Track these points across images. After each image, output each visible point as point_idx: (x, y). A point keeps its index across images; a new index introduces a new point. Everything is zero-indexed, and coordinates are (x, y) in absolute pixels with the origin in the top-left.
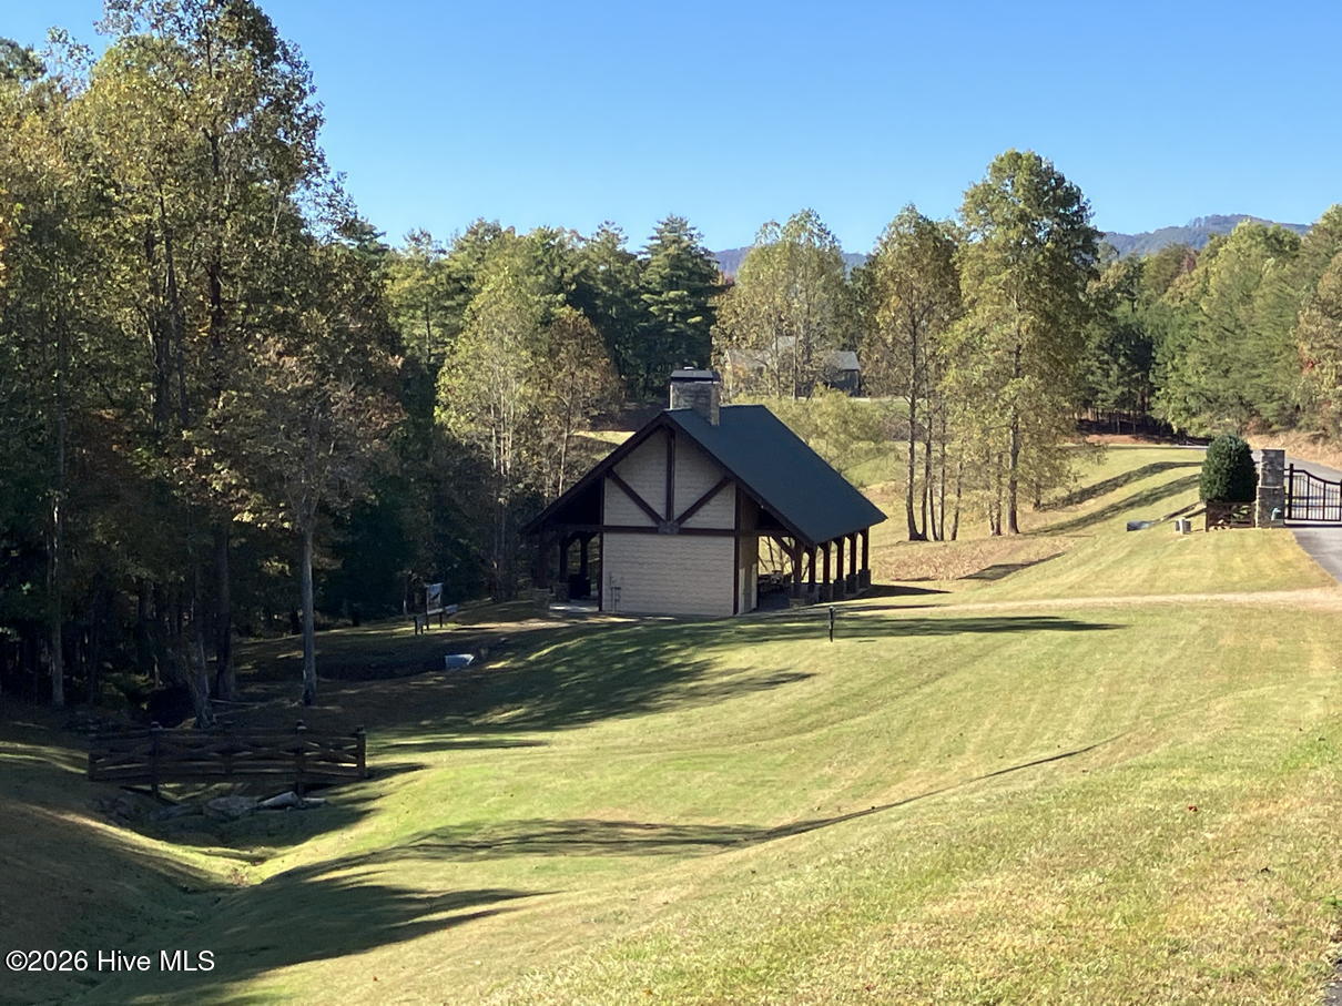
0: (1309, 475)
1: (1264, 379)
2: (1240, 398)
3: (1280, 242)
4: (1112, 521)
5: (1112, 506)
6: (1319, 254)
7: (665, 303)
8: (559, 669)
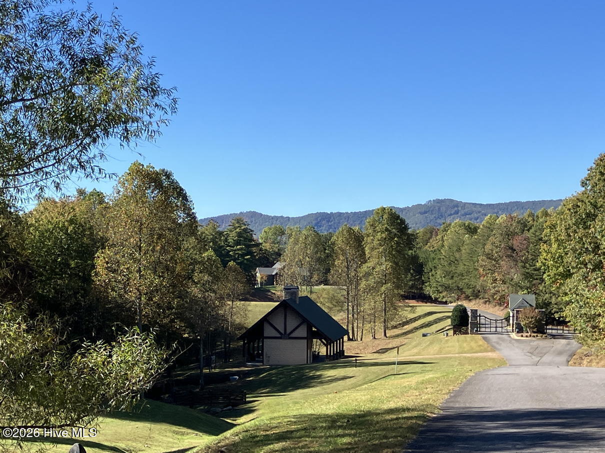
0: (486, 317)
1: (467, 280)
2: (458, 287)
3: (470, 228)
4: (416, 333)
5: (415, 328)
6: (485, 236)
7: (235, 250)
8: (273, 378)
